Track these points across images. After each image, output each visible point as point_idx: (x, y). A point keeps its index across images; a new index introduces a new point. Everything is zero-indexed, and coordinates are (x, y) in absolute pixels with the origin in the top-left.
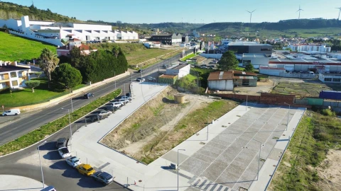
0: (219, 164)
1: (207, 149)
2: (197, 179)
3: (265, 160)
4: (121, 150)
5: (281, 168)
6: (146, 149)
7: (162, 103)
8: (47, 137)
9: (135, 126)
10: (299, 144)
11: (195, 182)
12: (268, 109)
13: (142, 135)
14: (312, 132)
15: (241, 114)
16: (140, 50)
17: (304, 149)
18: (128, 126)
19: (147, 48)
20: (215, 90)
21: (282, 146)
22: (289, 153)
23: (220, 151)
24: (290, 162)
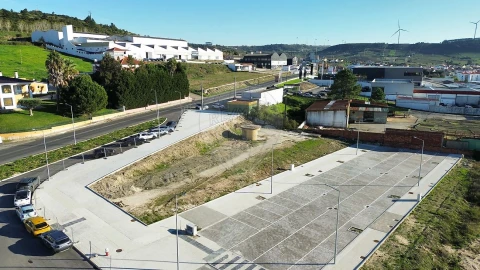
0: (274, 232)
1: (265, 208)
2: (223, 255)
3: (361, 231)
4: (117, 200)
5: (388, 246)
6: (160, 201)
7: (220, 138)
8: (16, 175)
9: (160, 168)
10: (434, 209)
11: (217, 258)
12: (396, 154)
13: (165, 180)
14: (465, 190)
15: (346, 159)
16: (221, 73)
17: (443, 217)
18: (148, 166)
19: (232, 71)
20: (316, 125)
21: (401, 209)
22: (412, 222)
23: (286, 212)
24: (409, 236)
